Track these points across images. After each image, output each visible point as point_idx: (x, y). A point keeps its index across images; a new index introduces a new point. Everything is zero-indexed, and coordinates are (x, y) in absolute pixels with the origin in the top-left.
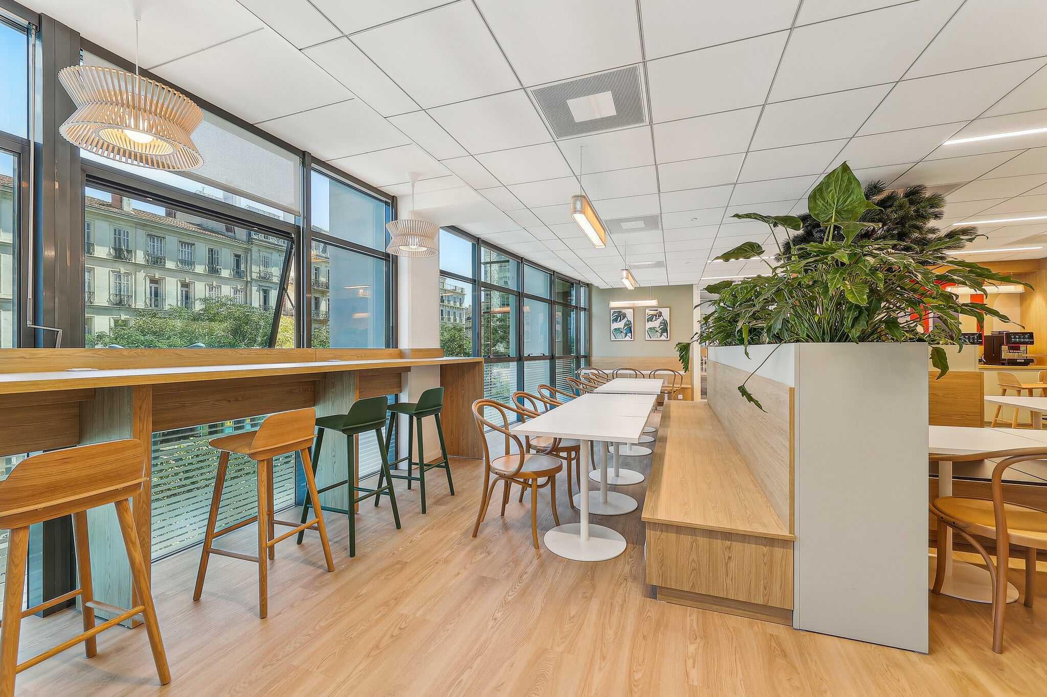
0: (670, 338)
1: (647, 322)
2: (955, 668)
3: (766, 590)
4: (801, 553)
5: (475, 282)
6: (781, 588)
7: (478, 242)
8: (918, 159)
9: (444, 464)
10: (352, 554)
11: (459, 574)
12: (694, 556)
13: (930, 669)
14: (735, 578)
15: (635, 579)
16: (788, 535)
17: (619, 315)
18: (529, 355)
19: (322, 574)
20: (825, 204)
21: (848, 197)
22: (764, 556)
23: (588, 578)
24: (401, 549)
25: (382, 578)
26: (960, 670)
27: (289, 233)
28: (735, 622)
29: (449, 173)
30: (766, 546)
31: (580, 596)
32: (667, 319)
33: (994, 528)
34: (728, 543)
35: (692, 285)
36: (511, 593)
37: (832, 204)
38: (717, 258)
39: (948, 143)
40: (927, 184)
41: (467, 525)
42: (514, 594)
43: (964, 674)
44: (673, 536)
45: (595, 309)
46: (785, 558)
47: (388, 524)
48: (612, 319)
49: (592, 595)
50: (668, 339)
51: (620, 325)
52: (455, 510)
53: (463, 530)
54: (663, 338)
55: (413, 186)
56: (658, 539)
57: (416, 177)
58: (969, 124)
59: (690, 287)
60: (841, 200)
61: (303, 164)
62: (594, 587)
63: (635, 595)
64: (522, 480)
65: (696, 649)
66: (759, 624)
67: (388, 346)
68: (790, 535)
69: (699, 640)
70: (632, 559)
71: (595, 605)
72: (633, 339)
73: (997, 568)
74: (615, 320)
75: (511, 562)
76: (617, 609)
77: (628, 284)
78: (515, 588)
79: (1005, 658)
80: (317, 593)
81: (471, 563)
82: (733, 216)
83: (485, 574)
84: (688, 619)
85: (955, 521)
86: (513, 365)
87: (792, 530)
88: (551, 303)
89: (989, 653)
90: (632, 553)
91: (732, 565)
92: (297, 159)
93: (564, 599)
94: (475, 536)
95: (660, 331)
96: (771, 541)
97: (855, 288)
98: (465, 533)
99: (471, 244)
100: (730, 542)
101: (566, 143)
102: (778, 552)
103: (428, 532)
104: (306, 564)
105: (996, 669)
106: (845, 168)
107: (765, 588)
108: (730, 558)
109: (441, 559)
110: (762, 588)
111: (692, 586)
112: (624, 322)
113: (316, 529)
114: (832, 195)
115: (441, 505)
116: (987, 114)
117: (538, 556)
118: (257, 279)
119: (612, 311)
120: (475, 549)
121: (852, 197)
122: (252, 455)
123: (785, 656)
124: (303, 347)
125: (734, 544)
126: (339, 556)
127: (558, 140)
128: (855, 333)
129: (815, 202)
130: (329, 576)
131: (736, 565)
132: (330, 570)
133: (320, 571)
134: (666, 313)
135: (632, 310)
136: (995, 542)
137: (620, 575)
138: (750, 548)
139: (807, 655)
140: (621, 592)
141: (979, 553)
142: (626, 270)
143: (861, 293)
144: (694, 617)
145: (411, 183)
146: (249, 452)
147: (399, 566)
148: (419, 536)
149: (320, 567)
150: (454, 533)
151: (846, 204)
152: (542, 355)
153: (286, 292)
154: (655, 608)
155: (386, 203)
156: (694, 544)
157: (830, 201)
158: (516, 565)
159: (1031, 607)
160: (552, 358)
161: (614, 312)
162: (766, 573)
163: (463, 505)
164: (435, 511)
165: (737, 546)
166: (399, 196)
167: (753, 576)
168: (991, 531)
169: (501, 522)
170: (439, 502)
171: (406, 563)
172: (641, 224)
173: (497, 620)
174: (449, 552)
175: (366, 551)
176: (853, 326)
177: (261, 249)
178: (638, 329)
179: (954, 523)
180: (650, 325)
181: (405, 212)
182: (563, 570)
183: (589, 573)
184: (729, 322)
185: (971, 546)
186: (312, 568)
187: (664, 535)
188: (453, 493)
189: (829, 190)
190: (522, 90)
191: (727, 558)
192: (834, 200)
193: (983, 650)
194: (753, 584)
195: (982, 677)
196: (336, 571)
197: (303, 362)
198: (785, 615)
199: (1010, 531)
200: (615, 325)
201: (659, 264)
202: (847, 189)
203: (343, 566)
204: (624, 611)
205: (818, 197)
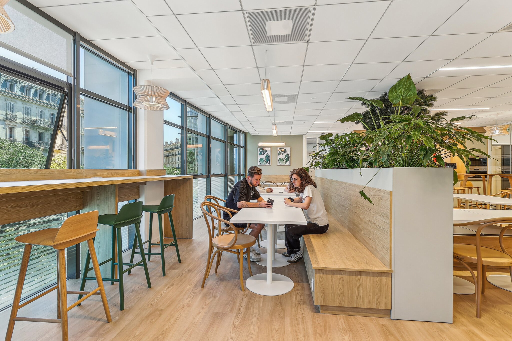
0: (291, 164)
1: (278, 155)
2: (465, 329)
3: (378, 300)
4: (395, 279)
5: (184, 128)
6: (385, 299)
7: (185, 103)
8: (426, 76)
9: (174, 244)
10: (122, 308)
11: (199, 313)
12: (341, 286)
13: (455, 331)
14: (362, 296)
15: (304, 303)
16: (389, 270)
17: (263, 151)
18: (213, 174)
19: (102, 325)
20: (397, 95)
21: (409, 92)
22: (377, 282)
23: (278, 305)
24: (155, 301)
25: (149, 321)
26: (468, 329)
27: (62, 88)
28: (363, 320)
29: (179, 58)
30: (378, 277)
31: (278, 316)
32: (289, 153)
33: (476, 258)
34: (359, 277)
35: (303, 135)
36: (236, 321)
37: (400, 95)
38: (338, 120)
39: (441, 69)
40: (426, 89)
41: (195, 281)
42: (238, 321)
43: (469, 331)
44: (329, 276)
45: (249, 147)
46: (387, 282)
47: (141, 286)
48: (258, 153)
49: (284, 315)
50: (290, 165)
51: (263, 156)
52: (184, 272)
53: (194, 285)
54: (287, 164)
55: (152, 64)
56: (321, 279)
57: (154, 58)
58: (451, 62)
59: (301, 136)
60: (405, 93)
61: (74, 40)
62: (284, 310)
63: (308, 313)
64: (235, 250)
65: (349, 338)
66: (375, 320)
67: (130, 168)
68: (390, 270)
69: (348, 333)
70: (299, 291)
71: (287, 320)
72: (270, 165)
73: (477, 277)
74: (260, 154)
75: (230, 301)
76: (300, 321)
77: (275, 133)
78: (238, 317)
79: (482, 320)
80: (103, 338)
81: (205, 305)
82: (349, 98)
83: (216, 311)
84: (340, 322)
85: (458, 256)
86: (204, 180)
87: (391, 267)
88: (225, 143)
89: (476, 318)
90: (298, 288)
91: (361, 289)
92: (70, 37)
93: (269, 320)
94: (203, 287)
95: (285, 160)
96: (380, 274)
97: (426, 139)
98: (196, 286)
99: (180, 104)
100: (360, 276)
101: (258, 48)
102: (384, 279)
103: (171, 288)
104: (89, 319)
105: (481, 326)
106: (409, 77)
107: (377, 300)
108: (360, 285)
109: (185, 305)
110: (376, 300)
111: (340, 303)
112: (265, 154)
113: (98, 294)
114: (401, 91)
115: (174, 269)
116: (459, 58)
117: (246, 295)
118: (4, 119)
119: (259, 149)
120: (205, 295)
121: (410, 92)
122: (55, 246)
123: (392, 335)
124: (74, 168)
125: (362, 277)
126: (114, 311)
127: (254, 45)
128: (425, 163)
129: (392, 93)
130: (108, 325)
131: (363, 289)
132: (108, 321)
133: (101, 323)
134: (288, 150)
135: (270, 148)
136: (476, 264)
137: (296, 302)
138: (371, 279)
139: (401, 332)
140: (299, 311)
141: (469, 270)
142: (275, 125)
143: (430, 141)
144: (342, 320)
145: (150, 62)
146: (52, 244)
147: (158, 313)
148: (165, 291)
149: (100, 320)
150: (188, 287)
151: (407, 96)
152: (220, 174)
153: (60, 129)
154: (321, 317)
155: (129, 73)
156: (341, 279)
157: (399, 94)
158: (234, 303)
159: (484, 294)
160: (226, 175)
161: (260, 149)
162: (378, 291)
163: (189, 268)
164: (170, 273)
165: (363, 278)
166: (140, 70)
167: (372, 294)
168: (474, 259)
169: (216, 277)
170: (172, 268)
171: (162, 310)
172: (286, 99)
173: (233, 338)
174: (189, 299)
175: (131, 305)
176: (423, 159)
177: (7, 98)
178: (273, 159)
179: (458, 257)
180: (279, 157)
181: (142, 81)
182: (263, 303)
183: (278, 302)
184: (341, 155)
185: (465, 267)
186: (93, 322)
187: (325, 276)
188: (180, 261)
189: (399, 88)
190: (241, 12)
191: (358, 285)
192: (401, 93)
193: (473, 317)
194: (371, 298)
195: (477, 331)
196: (113, 321)
197: (75, 178)
198: (387, 313)
199: (483, 259)
200: (260, 157)
201: (290, 123)
202: (408, 88)
203: (118, 317)
204: (305, 322)
205: (394, 91)
